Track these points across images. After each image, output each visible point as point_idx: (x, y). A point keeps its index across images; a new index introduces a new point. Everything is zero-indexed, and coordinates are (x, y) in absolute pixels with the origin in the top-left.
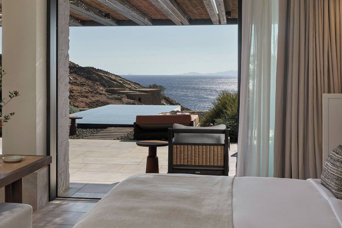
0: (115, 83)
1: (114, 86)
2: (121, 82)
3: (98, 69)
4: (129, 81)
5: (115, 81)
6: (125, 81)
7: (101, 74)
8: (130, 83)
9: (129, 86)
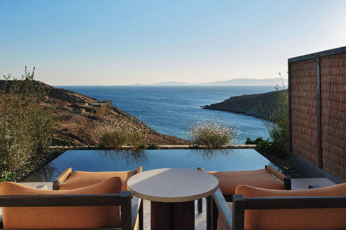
0: (78, 100)
1: (77, 101)
2: (83, 99)
3: (67, 90)
4: (89, 98)
5: (78, 98)
6: (86, 98)
7: (69, 94)
8: (89, 99)
9: (88, 102)
